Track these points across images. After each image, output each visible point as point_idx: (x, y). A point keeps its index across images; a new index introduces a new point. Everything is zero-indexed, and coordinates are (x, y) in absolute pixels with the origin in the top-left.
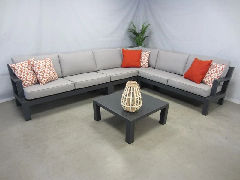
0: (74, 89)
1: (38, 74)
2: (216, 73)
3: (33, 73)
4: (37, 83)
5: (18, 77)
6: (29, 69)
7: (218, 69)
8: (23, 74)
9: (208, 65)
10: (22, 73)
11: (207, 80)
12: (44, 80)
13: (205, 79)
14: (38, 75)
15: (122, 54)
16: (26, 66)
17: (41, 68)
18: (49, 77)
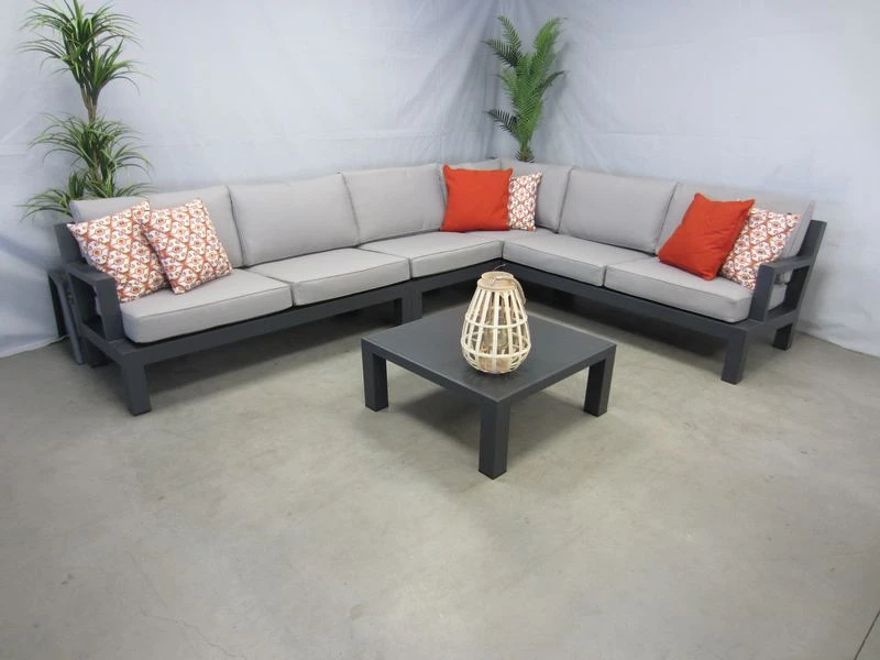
0: (291, 305)
1: (166, 257)
2: (768, 241)
3: (148, 253)
4: (161, 289)
5: (101, 268)
6: (134, 240)
7: (773, 229)
8: (116, 257)
9: (739, 216)
10: (113, 253)
11: (738, 268)
12: (188, 275)
13: (731, 262)
14: (168, 260)
15: (443, 183)
16: (126, 228)
17: (177, 236)
18: (202, 267)
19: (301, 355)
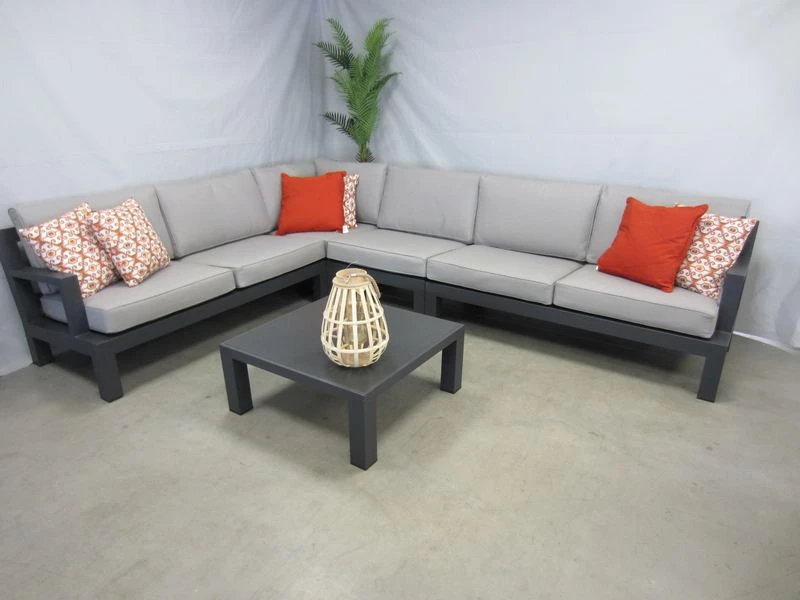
1: (118, 253)
2: (725, 247)
3: (97, 250)
4: (111, 284)
8: (70, 256)
10: (66, 253)
12: (140, 268)
13: (686, 271)
14: (120, 256)
16: (74, 229)
17: (126, 233)
18: (150, 260)
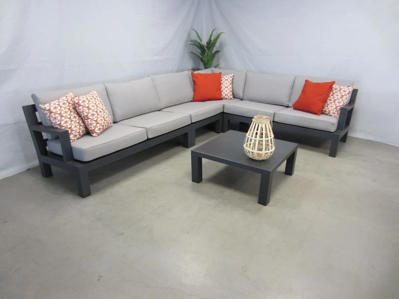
0: (146, 138)
1: (88, 119)
2: (342, 98)
3: (78, 117)
5: (57, 126)
6: (71, 112)
7: (344, 93)
8: (65, 120)
9: (327, 89)
10: (63, 118)
11: (330, 110)
12: (99, 127)
13: (326, 108)
14: (89, 120)
15: (192, 80)
17: (92, 108)
18: (104, 123)
19: (148, 162)
